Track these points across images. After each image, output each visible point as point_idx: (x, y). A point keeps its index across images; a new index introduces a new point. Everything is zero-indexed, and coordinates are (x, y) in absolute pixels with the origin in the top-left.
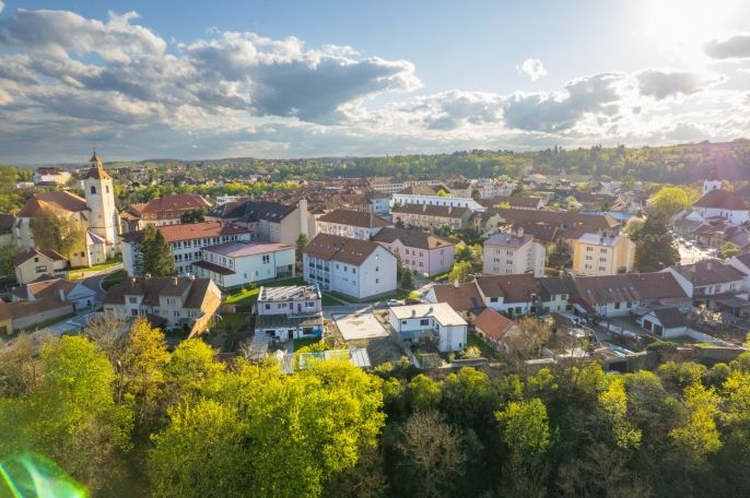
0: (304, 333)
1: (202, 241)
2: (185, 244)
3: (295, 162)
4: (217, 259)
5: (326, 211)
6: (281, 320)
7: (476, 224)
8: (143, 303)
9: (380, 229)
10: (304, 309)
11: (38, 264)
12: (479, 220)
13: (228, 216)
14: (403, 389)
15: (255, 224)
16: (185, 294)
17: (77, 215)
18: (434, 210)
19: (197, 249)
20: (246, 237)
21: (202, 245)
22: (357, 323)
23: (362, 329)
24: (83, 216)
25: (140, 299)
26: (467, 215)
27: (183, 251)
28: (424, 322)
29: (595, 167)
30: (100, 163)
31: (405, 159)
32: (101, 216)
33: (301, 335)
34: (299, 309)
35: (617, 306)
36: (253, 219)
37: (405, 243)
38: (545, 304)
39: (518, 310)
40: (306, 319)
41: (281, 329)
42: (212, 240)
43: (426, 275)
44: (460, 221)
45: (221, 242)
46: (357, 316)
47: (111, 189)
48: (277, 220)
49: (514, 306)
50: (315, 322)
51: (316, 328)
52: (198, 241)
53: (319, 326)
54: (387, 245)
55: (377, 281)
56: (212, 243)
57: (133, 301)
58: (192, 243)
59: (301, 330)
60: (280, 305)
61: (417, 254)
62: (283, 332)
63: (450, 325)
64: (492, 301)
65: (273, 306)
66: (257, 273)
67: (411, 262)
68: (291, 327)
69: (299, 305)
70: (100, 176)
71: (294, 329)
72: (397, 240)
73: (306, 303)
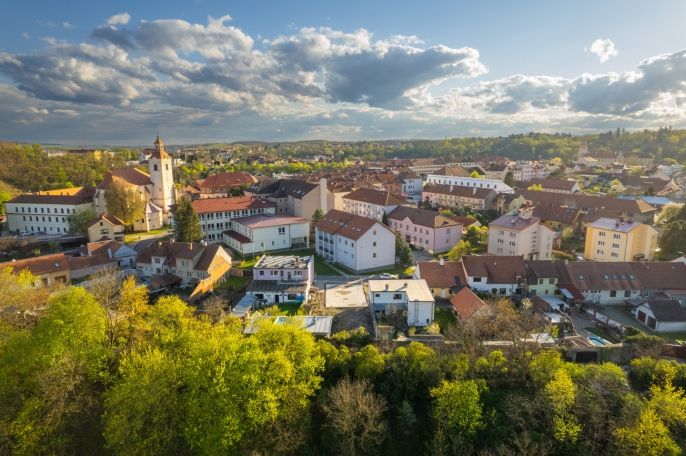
0: (289, 299)
1: (232, 213)
2: (217, 215)
3: (359, 144)
4: (241, 229)
5: (354, 189)
6: (270, 285)
7: (499, 206)
8: (165, 264)
9: (396, 206)
10: (294, 277)
11: (102, 228)
12: (503, 201)
13: (262, 192)
14: (350, 356)
15: (283, 199)
16: (197, 257)
17: (142, 188)
18: (461, 191)
19: (228, 220)
20: (271, 210)
21: (232, 216)
22: (343, 293)
23: (346, 299)
24: (147, 189)
25: (162, 260)
26: (491, 196)
27: (215, 221)
28: (397, 297)
29: (660, 149)
30: (161, 145)
31: (462, 141)
32: (161, 190)
33: (286, 300)
34: (289, 276)
35: (613, 294)
36: (283, 195)
37: (414, 221)
38: (532, 287)
39: (503, 291)
40: (292, 286)
41: (269, 293)
42: (241, 213)
43: (431, 252)
44: (483, 201)
45: (249, 214)
46: (347, 287)
47: (170, 167)
48: (300, 197)
49: (498, 287)
50: (299, 289)
51: (299, 295)
52: (228, 213)
53: (302, 293)
54: (399, 222)
55: (374, 255)
56: (241, 215)
57: (158, 261)
58: (224, 214)
59: (286, 296)
60: (272, 272)
61: (424, 231)
62: (269, 296)
63: (418, 301)
64: (475, 280)
65: (267, 272)
66: (273, 242)
67: (418, 240)
68: (277, 292)
69: (289, 273)
70: (161, 156)
71: (279, 294)
72: (407, 218)
73: (295, 271)
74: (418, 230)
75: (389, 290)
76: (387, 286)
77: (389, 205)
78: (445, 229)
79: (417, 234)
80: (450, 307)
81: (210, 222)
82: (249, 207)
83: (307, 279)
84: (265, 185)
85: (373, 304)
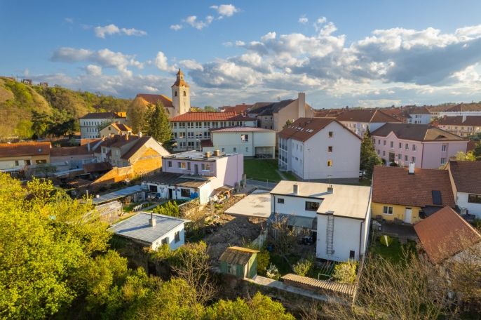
0: (182, 195)
1: (211, 124)
2: (197, 125)
6: (171, 178)
9: (382, 124)
10: (200, 171)
15: (269, 117)
16: (126, 147)
19: (206, 130)
20: (251, 123)
21: (211, 126)
27: (195, 130)
28: (310, 206)
33: (180, 197)
34: (197, 171)
40: (191, 181)
42: (219, 123)
45: (227, 125)
47: (188, 94)
48: (277, 111)
50: (195, 184)
52: (207, 123)
53: (196, 188)
54: (382, 138)
55: (329, 164)
56: (219, 126)
57: (105, 151)
58: (203, 124)
59: (179, 190)
60: (180, 163)
61: (410, 146)
62: (163, 189)
63: (332, 214)
64: (471, 200)
65: (174, 163)
66: (235, 149)
67: (403, 157)
68: (170, 185)
69: (196, 166)
70: (181, 84)
71: (172, 187)
72: (392, 132)
73: (203, 165)
74: (404, 146)
75: (299, 194)
76: (295, 187)
77: (374, 121)
78: (440, 144)
79: (402, 151)
81: (190, 130)
82: (229, 120)
83: (215, 175)
84: (257, 107)
85: (273, 214)
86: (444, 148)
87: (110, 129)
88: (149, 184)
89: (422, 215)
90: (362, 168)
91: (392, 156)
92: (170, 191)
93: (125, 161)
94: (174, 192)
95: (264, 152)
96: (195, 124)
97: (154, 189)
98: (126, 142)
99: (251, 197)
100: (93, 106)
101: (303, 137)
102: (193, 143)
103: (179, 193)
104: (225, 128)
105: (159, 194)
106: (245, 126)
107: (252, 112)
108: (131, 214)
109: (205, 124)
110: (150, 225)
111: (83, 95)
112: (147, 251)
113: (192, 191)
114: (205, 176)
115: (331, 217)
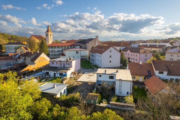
0: (60, 75)
1: (63, 47)
2: (58, 47)
8: (24, 59)
10: (66, 66)
15: (84, 45)
18: (152, 46)
19: (61, 49)
20: (78, 47)
21: (63, 48)
22: (91, 76)
26: (164, 48)
28: (111, 77)
36: (84, 43)
37: (131, 51)
39: (178, 80)
42: (66, 47)
44: (161, 49)
45: (69, 48)
46: (94, 73)
47: (52, 35)
49: (174, 78)
50: (65, 71)
52: (62, 47)
53: (66, 72)
54: (125, 52)
55: (110, 62)
56: (66, 48)
57: (22, 59)
59: (58, 73)
60: (57, 63)
61: (135, 55)
62: (52, 73)
63: (121, 80)
64: (160, 73)
65: (55, 63)
66: (74, 57)
67: (133, 59)
68: (54, 72)
69: (64, 64)
70: (49, 32)
71: (56, 72)
72: (129, 50)
73: (67, 63)
74: (133, 55)
75: (107, 73)
76: (105, 71)
77: (122, 46)
79: (132, 57)
80: (144, 86)
81: (55, 50)
82: (70, 46)
83: (71, 67)
84: (80, 41)
85: (98, 81)
86: (146, 55)
87: (21, 49)
88: (45, 71)
89: (145, 79)
90: (121, 63)
91: (129, 58)
92: (55, 74)
93: (33, 62)
94: (56, 74)
95: (84, 58)
96: (57, 47)
97: (48, 73)
98: (32, 55)
99: (84, 75)
100: (8, 39)
101: (101, 53)
102: (56, 54)
103: (58, 75)
104: (69, 49)
105: (50, 75)
106: (76, 48)
107: (78, 43)
108: (42, 83)
109: (61, 48)
110: (54, 87)
111: (2, 34)
112: (56, 97)
113: (64, 73)
114: (68, 68)
115: (121, 81)
